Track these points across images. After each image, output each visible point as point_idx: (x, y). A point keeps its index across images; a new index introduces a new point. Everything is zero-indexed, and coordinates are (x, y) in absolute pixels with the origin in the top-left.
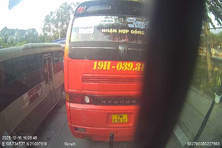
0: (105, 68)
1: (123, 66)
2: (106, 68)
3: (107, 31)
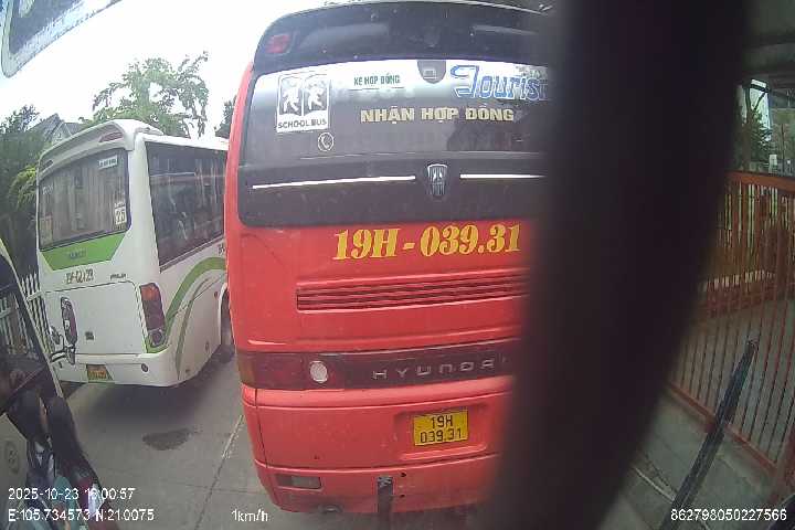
0: (377, 254)
1: (442, 239)
2: (384, 253)
3: (380, 115)
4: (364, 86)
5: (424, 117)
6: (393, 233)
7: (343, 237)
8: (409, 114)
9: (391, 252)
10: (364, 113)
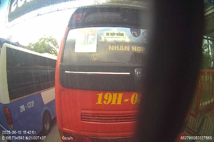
0: (114, 103)
1: (139, 98)
2: (116, 103)
3: (116, 48)
4: (110, 36)
5: (133, 50)
6: (120, 95)
7: (100, 95)
8: (127, 48)
9: (119, 103)
10: (110, 47)
